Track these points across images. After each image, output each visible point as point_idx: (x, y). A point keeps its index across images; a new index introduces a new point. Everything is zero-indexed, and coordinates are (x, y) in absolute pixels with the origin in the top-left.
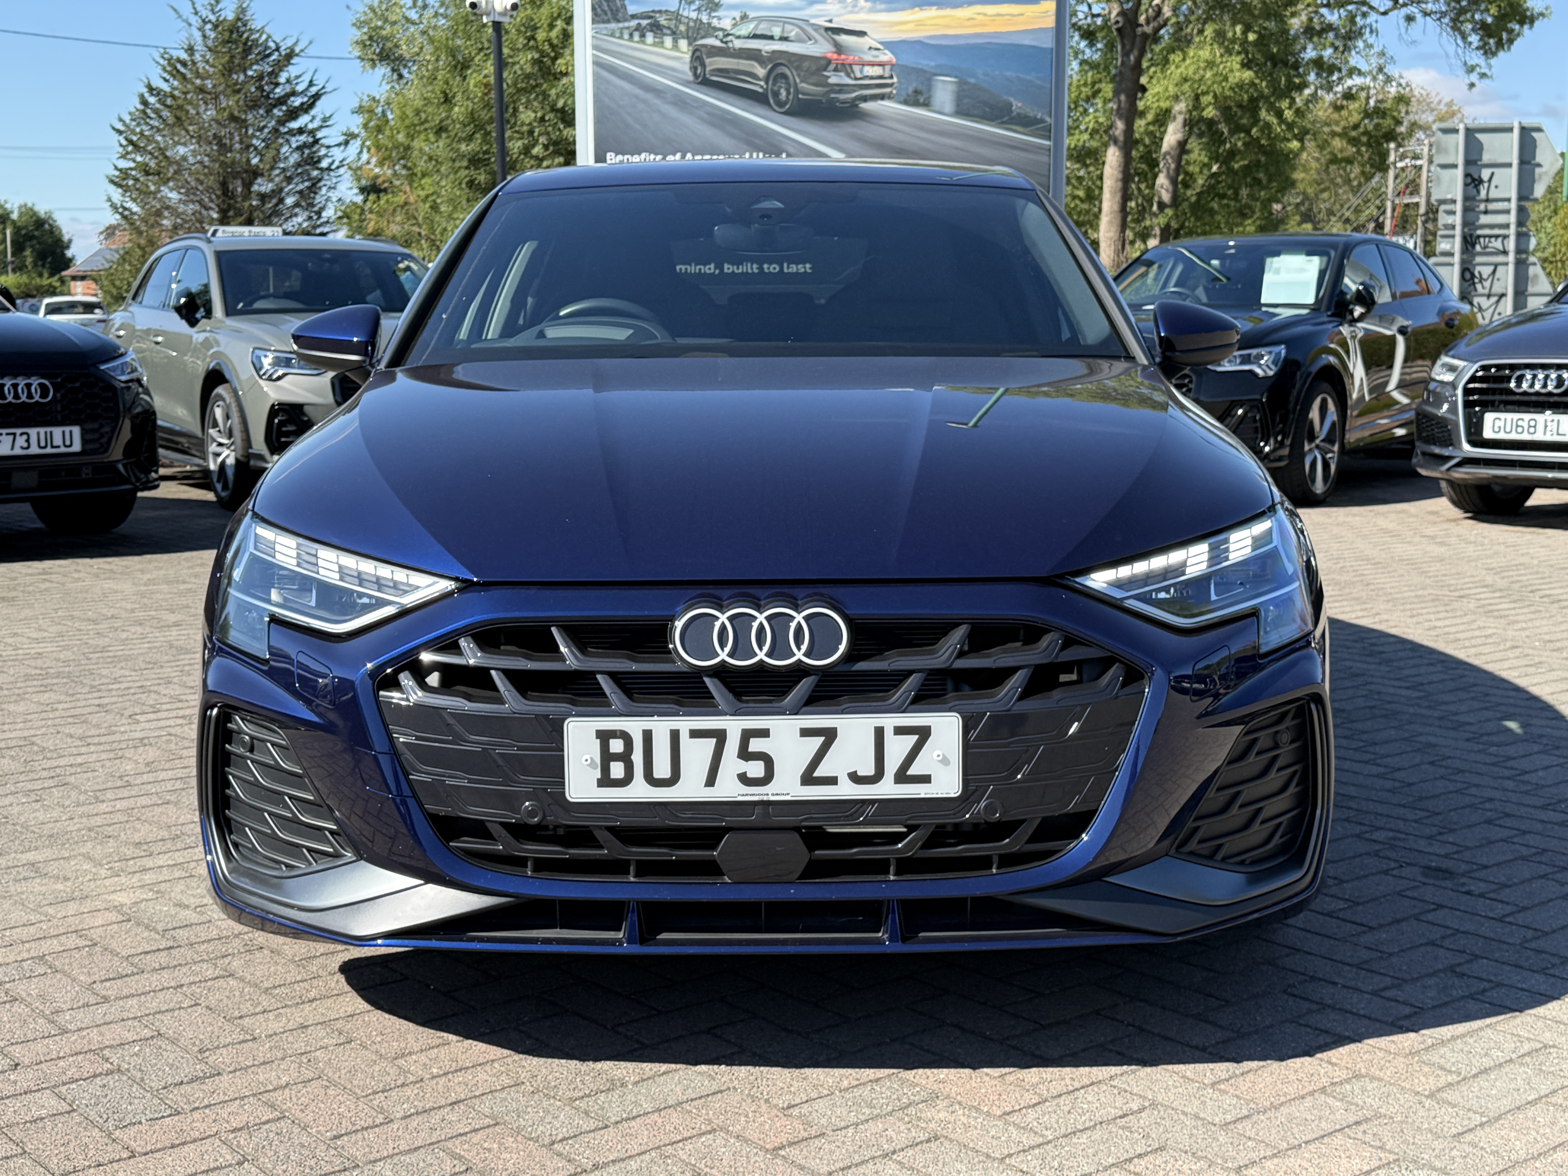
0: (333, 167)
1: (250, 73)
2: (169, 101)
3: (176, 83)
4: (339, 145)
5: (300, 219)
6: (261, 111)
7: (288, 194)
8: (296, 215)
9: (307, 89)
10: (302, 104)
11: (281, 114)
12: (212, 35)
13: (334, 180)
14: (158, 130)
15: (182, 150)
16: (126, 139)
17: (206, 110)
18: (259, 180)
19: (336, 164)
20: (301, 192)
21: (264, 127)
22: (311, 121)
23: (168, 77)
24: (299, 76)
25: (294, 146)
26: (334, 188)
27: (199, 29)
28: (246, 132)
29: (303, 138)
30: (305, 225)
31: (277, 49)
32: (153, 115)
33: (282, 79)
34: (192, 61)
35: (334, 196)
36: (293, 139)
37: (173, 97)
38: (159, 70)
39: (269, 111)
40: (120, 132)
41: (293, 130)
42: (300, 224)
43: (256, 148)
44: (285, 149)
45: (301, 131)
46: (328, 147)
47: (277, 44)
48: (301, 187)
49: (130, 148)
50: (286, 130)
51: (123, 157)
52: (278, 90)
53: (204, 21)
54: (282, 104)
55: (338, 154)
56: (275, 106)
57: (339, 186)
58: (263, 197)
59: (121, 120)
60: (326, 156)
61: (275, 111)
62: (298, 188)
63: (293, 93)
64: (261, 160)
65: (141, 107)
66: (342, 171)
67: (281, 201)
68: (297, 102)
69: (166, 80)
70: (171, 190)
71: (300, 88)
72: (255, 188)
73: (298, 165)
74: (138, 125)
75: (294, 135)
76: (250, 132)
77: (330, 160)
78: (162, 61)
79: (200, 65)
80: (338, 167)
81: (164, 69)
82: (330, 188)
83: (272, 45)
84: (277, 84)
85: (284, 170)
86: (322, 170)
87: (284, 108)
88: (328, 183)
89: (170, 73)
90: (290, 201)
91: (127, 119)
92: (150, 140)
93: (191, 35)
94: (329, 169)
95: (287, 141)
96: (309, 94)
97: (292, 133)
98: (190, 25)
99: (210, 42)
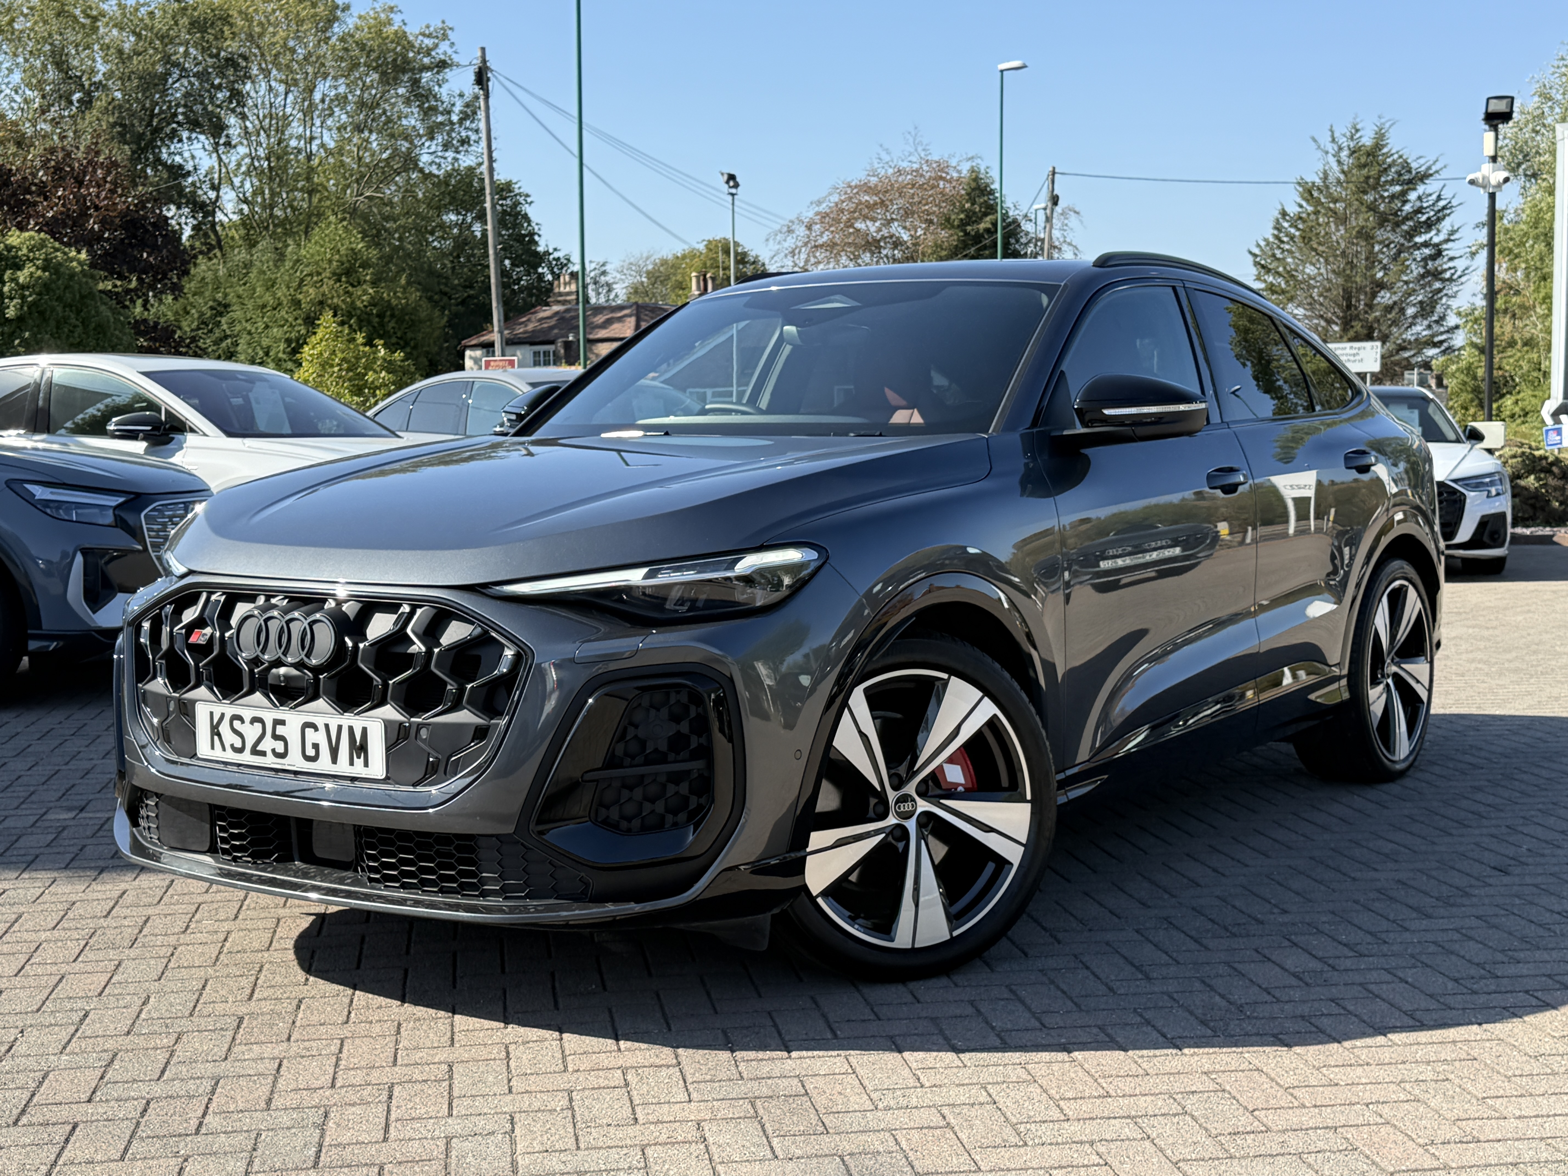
0: (1455, 277)
2: (1300, 225)
3: (1310, 208)
5: (1418, 328)
6: (1389, 229)
7: (1409, 305)
8: (1415, 325)
9: (1433, 205)
10: (1429, 218)
11: (1407, 230)
12: (1346, 160)
13: (1455, 289)
14: (1290, 253)
15: (1310, 270)
16: (1260, 262)
17: (1336, 231)
18: (1382, 293)
19: (1459, 273)
20: (1422, 303)
21: (1392, 243)
22: (1437, 234)
23: (1301, 202)
24: (1428, 193)
25: (1418, 259)
26: (1455, 297)
27: (1337, 156)
28: (1373, 248)
29: (1427, 251)
31: (1410, 171)
32: (1285, 239)
33: (1412, 198)
34: (1327, 187)
35: (1454, 303)
36: (1417, 252)
37: (1305, 220)
38: (1295, 198)
39: (1396, 228)
40: (1255, 256)
41: (1418, 244)
42: (1418, 334)
43: (1381, 263)
44: (1409, 262)
45: (1426, 244)
46: (1452, 259)
47: (1410, 165)
48: (1422, 297)
49: (1264, 271)
50: (1411, 244)
51: (1258, 278)
52: (1406, 208)
53: (1341, 150)
54: (1408, 220)
56: (1402, 222)
57: (1460, 295)
58: (1385, 309)
59: (1258, 246)
60: (1449, 267)
61: (1403, 228)
62: (1420, 298)
63: (1421, 209)
64: (1386, 274)
65: (1276, 233)
67: (1402, 311)
68: (1424, 217)
69: (1299, 205)
71: (1427, 204)
72: (1378, 300)
73: (1421, 277)
74: (1272, 248)
75: (1419, 249)
76: (1377, 249)
77: (1452, 271)
78: (1298, 188)
79: (1334, 189)
80: (1460, 277)
81: (1300, 196)
82: (1451, 297)
83: (1405, 166)
84: (1405, 202)
85: (1407, 282)
86: (1443, 280)
87: (1411, 224)
88: (1450, 292)
89: (1304, 199)
90: (1410, 311)
91: (1262, 244)
92: (1282, 262)
93: (1327, 163)
94: (1451, 279)
95: (1412, 254)
96: (1436, 209)
97: (1418, 247)
98: (1327, 153)
99: (1346, 168)
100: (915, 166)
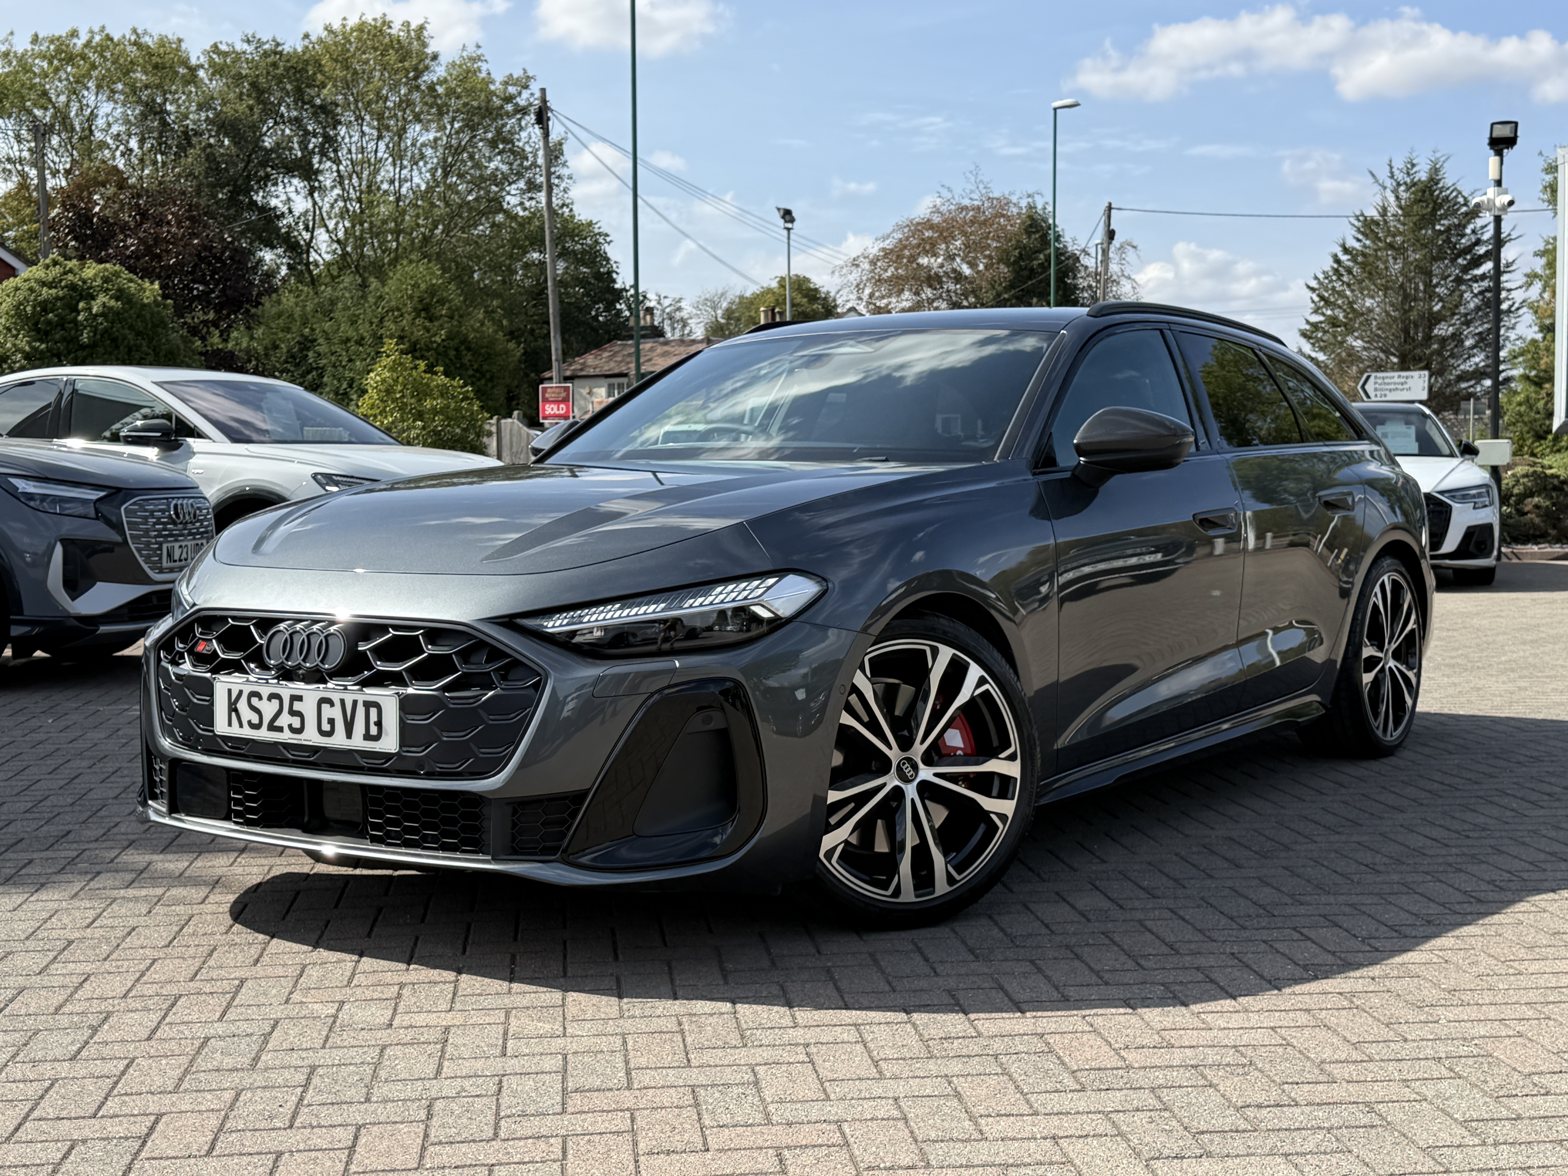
0: (1513, 309)
1: (1438, 227)
2: (1360, 259)
3: (1368, 242)
4: (1520, 287)
5: (1477, 359)
6: (1446, 262)
7: (1466, 337)
8: (1474, 356)
10: (1487, 252)
11: (1465, 262)
12: (1404, 195)
13: (1513, 321)
14: (1349, 285)
15: (1369, 303)
16: (1318, 295)
17: (1395, 264)
18: (1440, 325)
19: (1516, 305)
20: (1480, 333)
21: (1449, 276)
23: (1360, 237)
24: (1486, 226)
25: (1476, 291)
26: (1513, 328)
27: (1395, 191)
28: (1431, 281)
29: (1485, 284)
30: (1482, 364)
31: (1466, 204)
32: (1344, 273)
33: (1468, 231)
34: (1385, 222)
35: (1512, 335)
36: (1475, 285)
37: (1364, 255)
38: (1354, 232)
39: (1453, 260)
40: (1313, 290)
41: (1475, 276)
42: (1477, 364)
43: (1439, 296)
44: (1467, 295)
45: (1483, 277)
46: (1509, 290)
47: (1465, 198)
48: (1480, 329)
49: (1322, 303)
50: (1469, 277)
51: (1316, 311)
52: (1463, 241)
53: (1399, 184)
54: (1466, 254)
55: (1518, 296)
56: (1459, 256)
57: (1518, 326)
58: (1443, 341)
59: (1316, 278)
60: (1507, 299)
61: (1460, 261)
62: (1477, 331)
63: (1478, 242)
64: (1443, 307)
65: (1336, 266)
66: (1521, 312)
67: (1460, 343)
68: (1481, 250)
69: (1359, 240)
70: (1357, 338)
71: (1485, 237)
72: (1436, 331)
73: (1478, 308)
74: (1331, 281)
75: (1477, 281)
76: (1434, 281)
77: (1510, 303)
78: (1356, 223)
79: (1392, 224)
80: (1518, 309)
81: (1359, 230)
82: (1508, 328)
83: (1461, 200)
84: (1463, 236)
85: (1466, 315)
86: (1502, 312)
87: (1468, 257)
88: (1508, 324)
89: (1363, 233)
90: (1468, 343)
91: (1321, 277)
92: (1341, 294)
93: (1385, 198)
94: (1509, 311)
95: (1471, 286)
97: (1475, 279)
98: (1385, 188)
99: (1403, 202)
100: (976, 203)
